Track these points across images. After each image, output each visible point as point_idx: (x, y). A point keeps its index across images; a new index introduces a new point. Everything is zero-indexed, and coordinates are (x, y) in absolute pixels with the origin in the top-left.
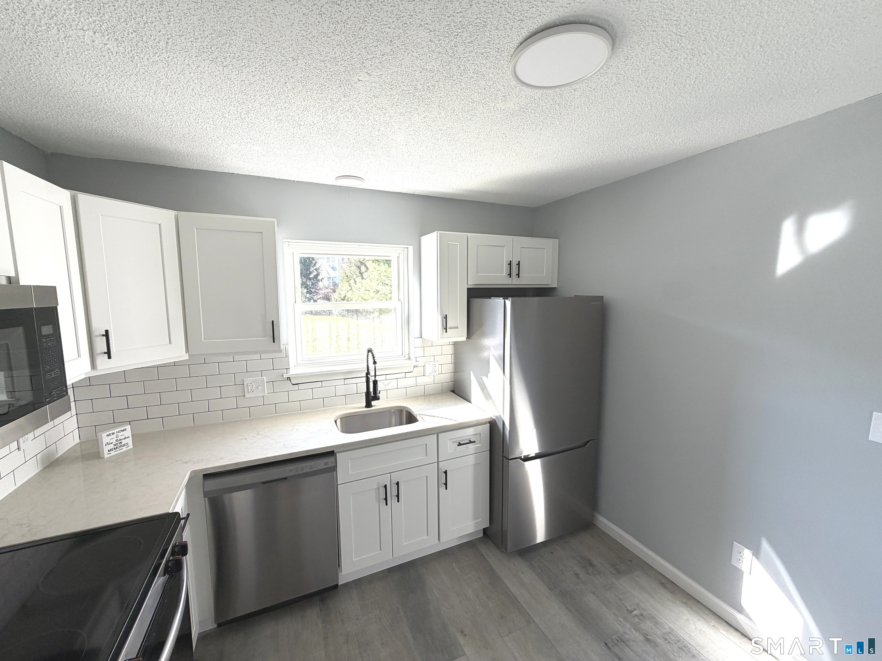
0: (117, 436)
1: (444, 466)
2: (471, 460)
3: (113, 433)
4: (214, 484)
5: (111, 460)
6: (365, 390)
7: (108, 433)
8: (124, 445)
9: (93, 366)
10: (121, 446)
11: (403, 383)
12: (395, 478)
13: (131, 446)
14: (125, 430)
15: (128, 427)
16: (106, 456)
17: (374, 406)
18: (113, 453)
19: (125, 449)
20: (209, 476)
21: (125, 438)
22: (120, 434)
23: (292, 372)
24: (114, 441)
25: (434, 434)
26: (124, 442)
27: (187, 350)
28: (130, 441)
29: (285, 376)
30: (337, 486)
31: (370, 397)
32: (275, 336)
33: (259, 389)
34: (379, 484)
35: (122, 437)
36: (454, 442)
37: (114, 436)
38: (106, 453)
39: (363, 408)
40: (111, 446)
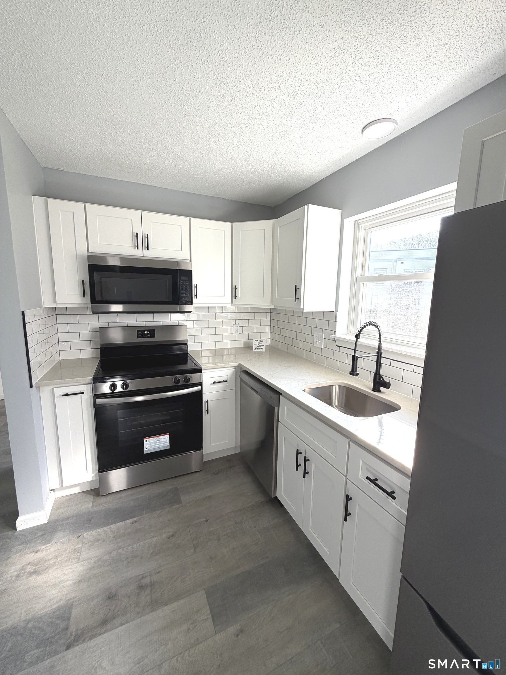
0: (259, 343)
3: (258, 341)
6: (374, 371)
7: (256, 340)
8: (261, 349)
9: (232, 302)
10: (260, 348)
12: (309, 453)
13: (264, 351)
14: (262, 341)
16: (254, 350)
17: (383, 393)
18: (256, 350)
19: (261, 350)
20: (245, 371)
21: (262, 345)
24: (257, 344)
25: (348, 438)
26: (262, 347)
28: (264, 348)
29: (333, 337)
30: (278, 421)
31: (377, 380)
32: (297, 297)
33: (320, 342)
34: (298, 445)
35: (261, 344)
36: (368, 470)
37: (258, 342)
38: (254, 348)
39: (369, 388)
40: (256, 347)
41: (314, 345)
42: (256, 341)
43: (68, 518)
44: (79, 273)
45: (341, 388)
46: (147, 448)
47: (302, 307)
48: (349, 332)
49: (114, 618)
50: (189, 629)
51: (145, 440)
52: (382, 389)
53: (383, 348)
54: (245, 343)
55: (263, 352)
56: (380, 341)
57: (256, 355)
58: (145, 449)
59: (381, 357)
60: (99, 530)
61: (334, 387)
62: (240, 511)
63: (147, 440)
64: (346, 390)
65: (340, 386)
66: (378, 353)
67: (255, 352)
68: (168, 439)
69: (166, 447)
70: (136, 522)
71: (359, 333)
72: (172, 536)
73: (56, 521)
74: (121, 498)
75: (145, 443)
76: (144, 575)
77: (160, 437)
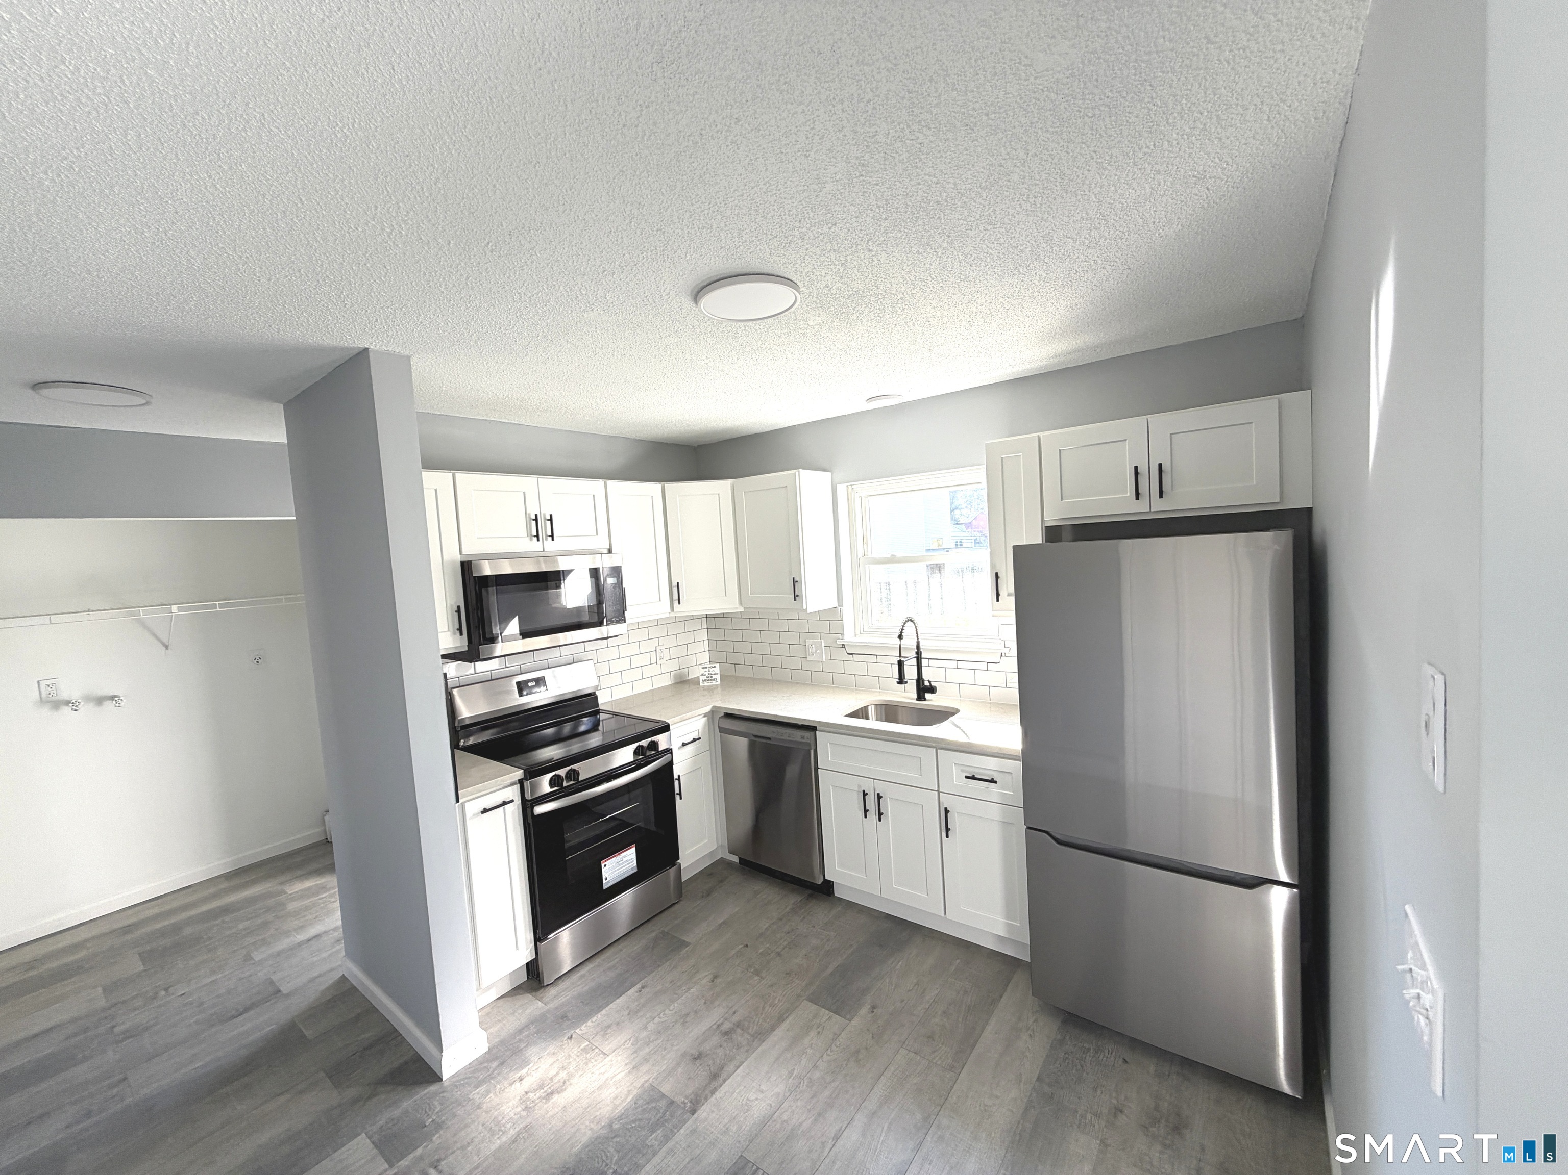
0: (709, 671)
1: (947, 801)
2: (995, 812)
3: (706, 668)
4: (729, 724)
5: (705, 689)
6: (916, 677)
8: (714, 680)
9: (672, 609)
10: (712, 680)
11: (983, 678)
12: (881, 788)
13: (719, 682)
14: (715, 667)
15: (717, 665)
16: (701, 684)
17: (929, 700)
18: (706, 684)
19: (714, 683)
20: (729, 716)
21: (715, 674)
22: (711, 669)
23: (849, 638)
24: (707, 673)
25: (934, 747)
26: (714, 677)
27: (741, 603)
28: (718, 677)
29: (840, 642)
30: (817, 768)
31: (922, 687)
32: (797, 594)
33: (818, 652)
34: (859, 786)
35: (713, 673)
36: (962, 771)
37: (707, 670)
38: (701, 681)
39: (913, 699)
40: (705, 678)
41: (808, 658)
42: (703, 668)
43: (521, 1031)
44: (447, 594)
45: (879, 707)
46: (606, 879)
47: (805, 608)
48: (858, 633)
49: (722, 1068)
50: (819, 1033)
51: (603, 865)
52: (928, 696)
53: (921, 647)
54: (675, 676)
55: (717, 686)
56: (918, 639)
57: (706, 692)
58: (604, 881)
59: (921, 658)
60: (594, 1019)
61: (869, 707)
62: (781, 920)
63: (606, 863)
64: (885, 709)
65: (876, 705)
66: (917, 653)
67: (703, 687)
68: (634, 856)
69: (632, 869)
70: (643, 987)
71: (901, 632)
72: (715, 977)
73: (502, 1043)
74: (582, 976)
75: (604, 870)
76: (718, 1023)
77: (623, 855)
